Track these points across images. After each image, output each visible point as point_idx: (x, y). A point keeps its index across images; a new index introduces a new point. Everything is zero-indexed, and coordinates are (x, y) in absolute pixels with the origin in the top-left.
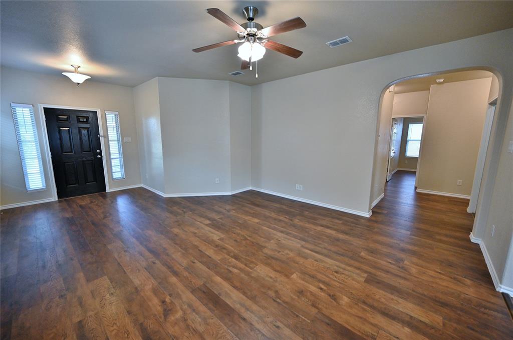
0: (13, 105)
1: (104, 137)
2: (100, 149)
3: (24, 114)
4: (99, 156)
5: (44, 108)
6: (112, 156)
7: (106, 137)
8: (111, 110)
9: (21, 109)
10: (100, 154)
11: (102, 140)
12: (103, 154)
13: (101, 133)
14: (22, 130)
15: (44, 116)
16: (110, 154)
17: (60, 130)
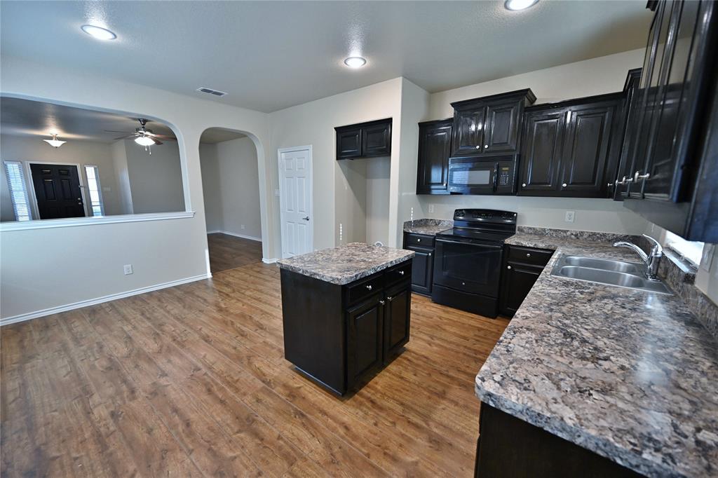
0: (5, 162)
1: (85, 187)
2: (81, 197)
3: (14, 169)
4: (80, 203)
5: (31, 164)
6: (93, 204)
7: (87, 187)
8: (90, 165)
9: (11, 165)
10: (81, 201)
11: (82, 189)
12: (84, 201)
13: (81, 184)
14: (12, 180)
15: (30, 171)
16: (91, 202)
17: (44, 182)
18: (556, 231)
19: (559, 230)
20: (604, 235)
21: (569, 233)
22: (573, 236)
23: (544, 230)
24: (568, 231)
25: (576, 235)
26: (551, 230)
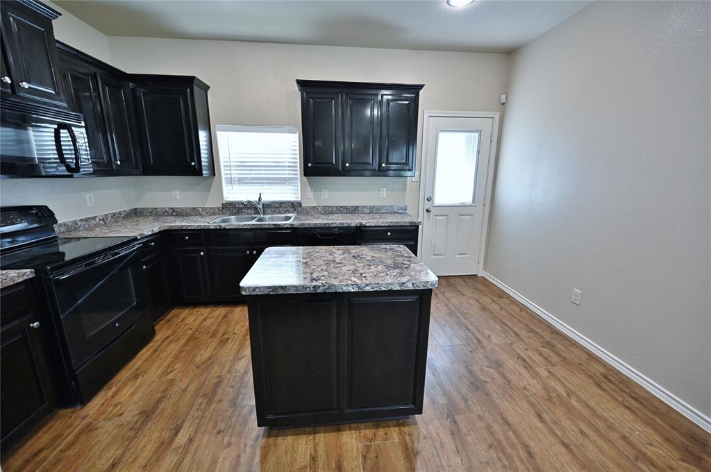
18: (86, 220)
19: (89, 218)
20: (120, 213)
21: (97, 219)
22: (101, 222)
23: (75, 222)
24: (96, 217)
25: (103, 220)
26: (81, 220)
